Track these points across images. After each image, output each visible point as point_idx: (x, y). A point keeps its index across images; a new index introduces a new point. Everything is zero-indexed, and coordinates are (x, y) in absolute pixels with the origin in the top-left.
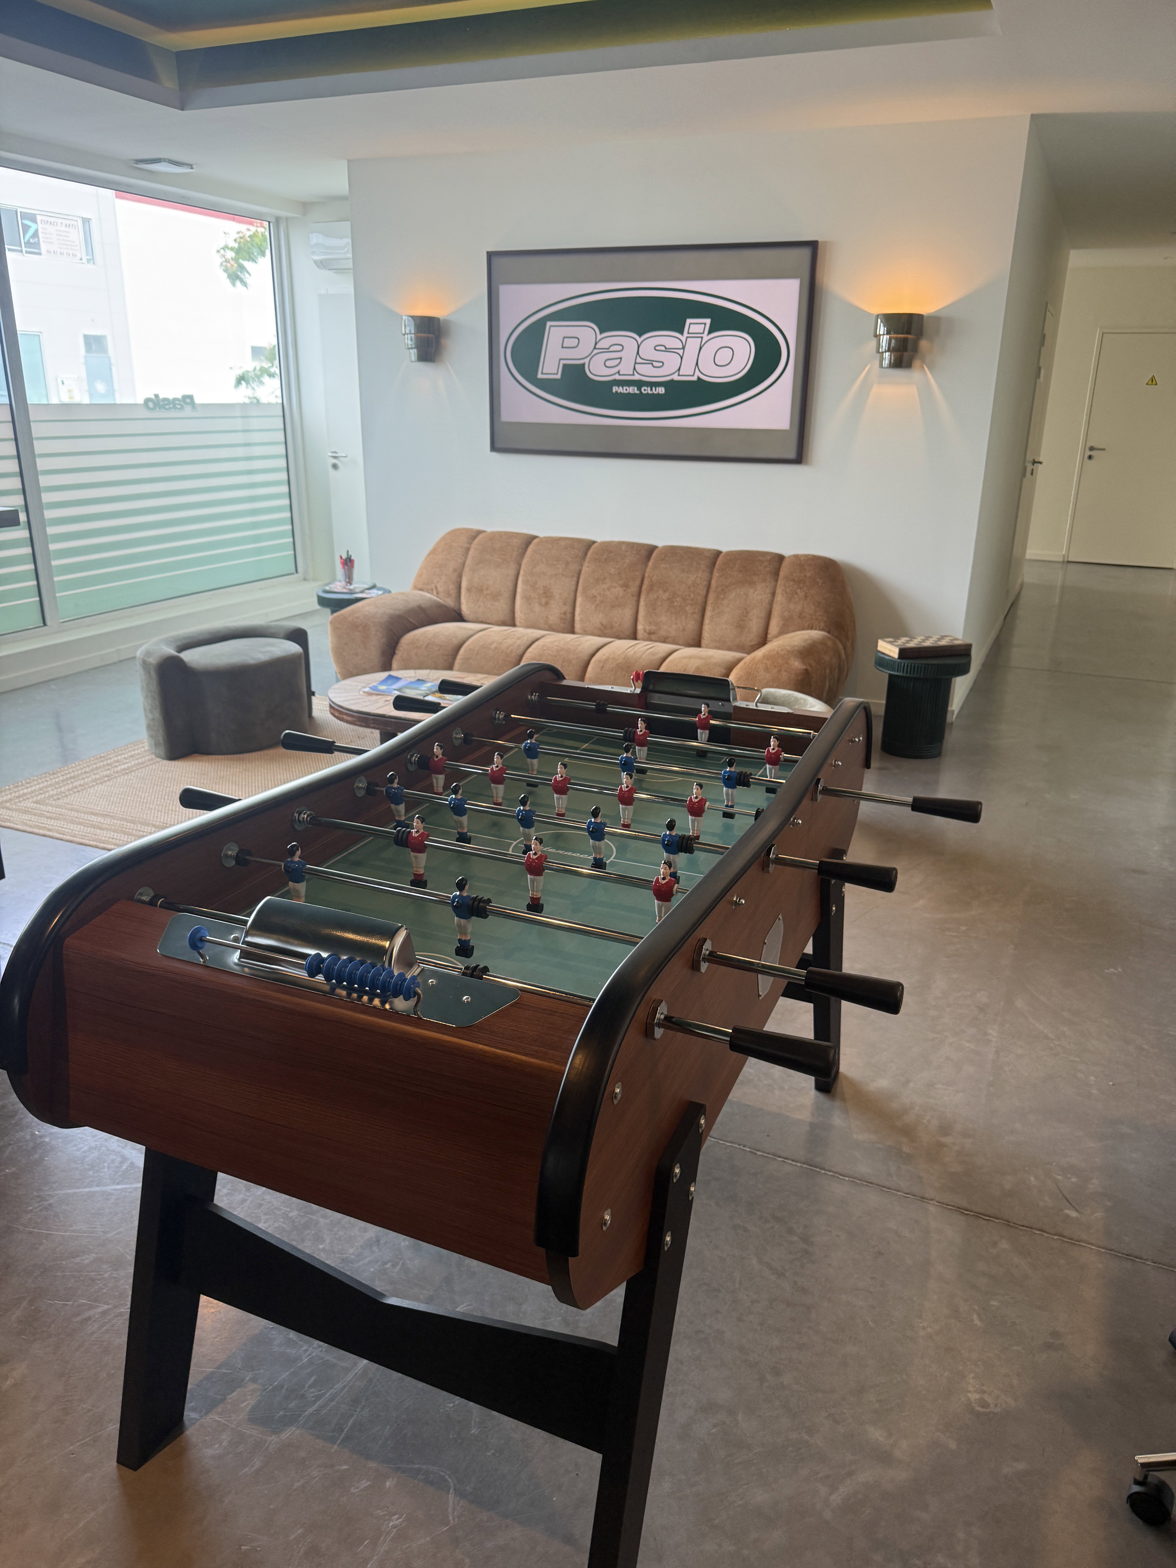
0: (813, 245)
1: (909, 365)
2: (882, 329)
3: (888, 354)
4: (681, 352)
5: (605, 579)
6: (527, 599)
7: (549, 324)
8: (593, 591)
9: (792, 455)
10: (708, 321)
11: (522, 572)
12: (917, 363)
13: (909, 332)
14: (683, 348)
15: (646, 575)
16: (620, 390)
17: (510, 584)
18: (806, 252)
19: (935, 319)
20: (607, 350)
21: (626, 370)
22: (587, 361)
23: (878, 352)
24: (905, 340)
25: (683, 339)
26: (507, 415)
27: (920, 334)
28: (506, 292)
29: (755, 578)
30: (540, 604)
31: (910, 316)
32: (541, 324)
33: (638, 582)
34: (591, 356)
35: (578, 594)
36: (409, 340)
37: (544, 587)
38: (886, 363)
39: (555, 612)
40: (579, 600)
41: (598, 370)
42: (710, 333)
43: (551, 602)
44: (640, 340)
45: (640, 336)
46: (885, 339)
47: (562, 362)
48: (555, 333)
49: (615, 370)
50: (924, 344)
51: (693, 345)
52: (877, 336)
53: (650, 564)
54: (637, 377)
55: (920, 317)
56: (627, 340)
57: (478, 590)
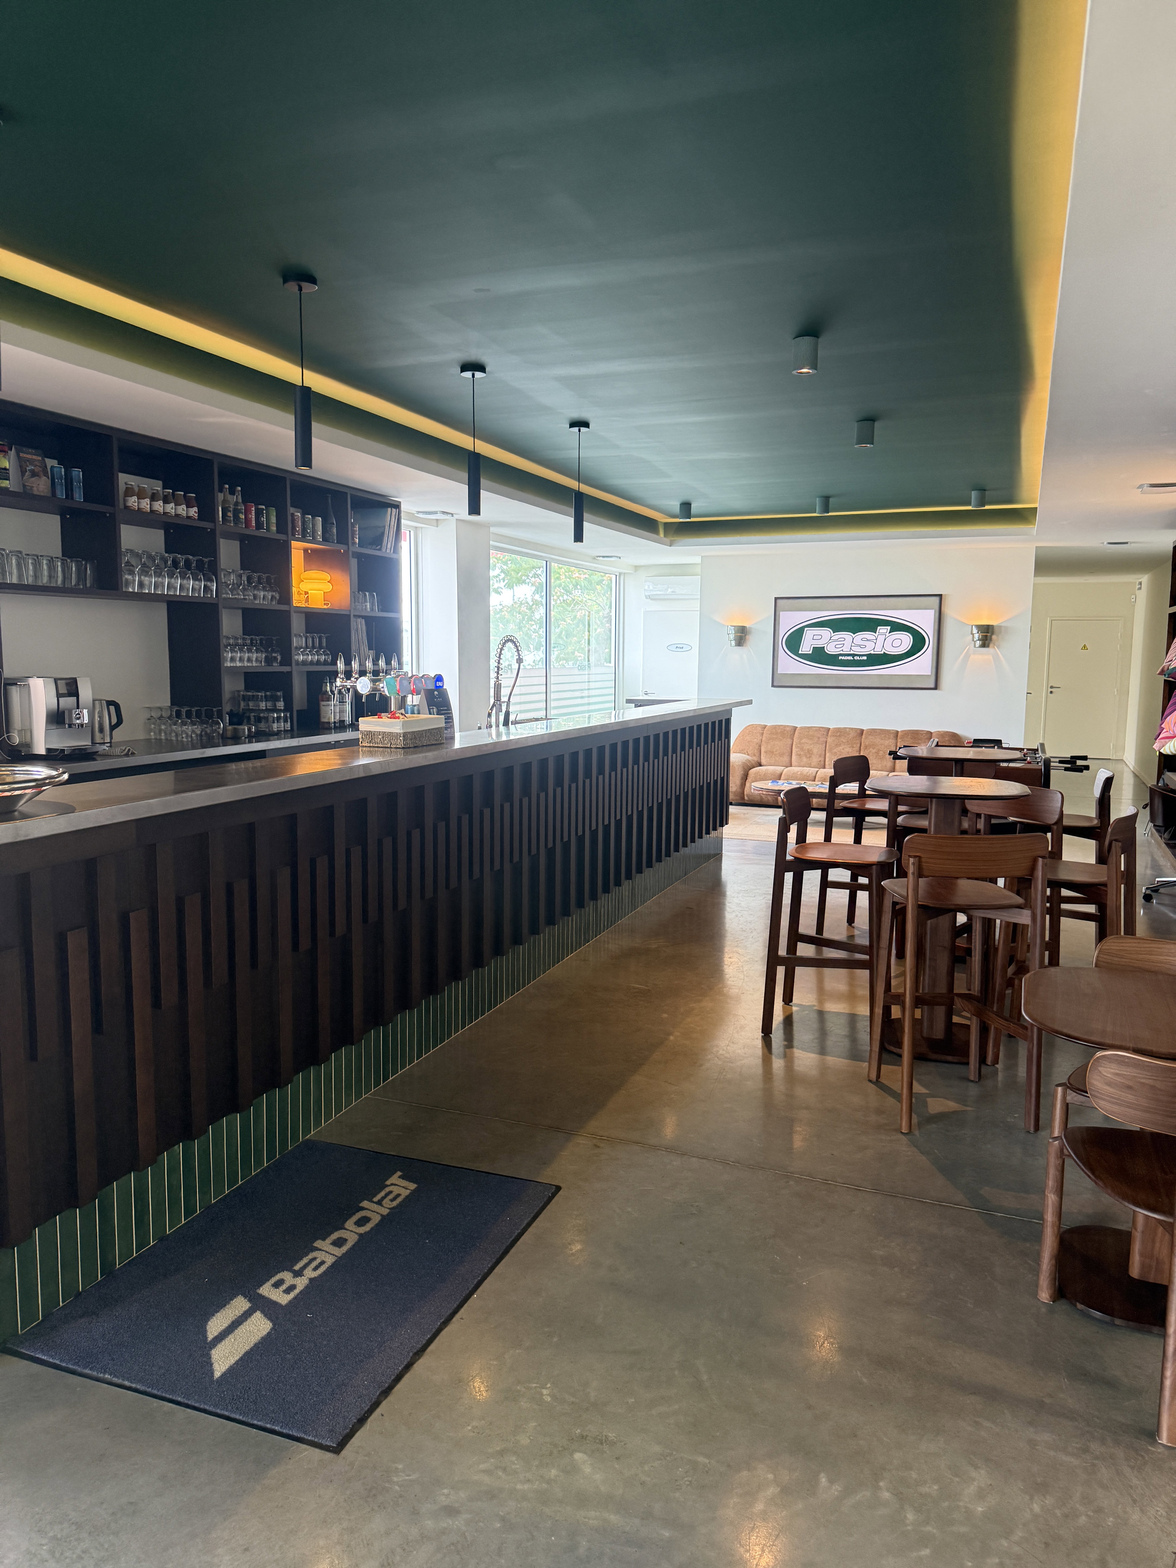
0: (940, 596)
1: (988, 646)
2: (975, 631)
3: (978, 642)
4: (875, 641)
5: (840, 744)
6: (799, 755)
7: (806, 629)
8: (835, 750)
9: (932, 686)
10: (889, 628)
11: (794, 743)
12: (991, 645)
13: (988, 633)
14: (876, 639)
15: (862, 742)
16: (843, 658)
17: (789, 749)
18: (937, 599)
19: (1000, 627)
20: (837, 640)
21: (846, 650)
22: (826, 645)
23: (973, 640)
24: (986, 636)
25: (876, 636)
26: (780, 670)
27: (993, 633)
28: (782, 615)
29: (920, 741)
30: (807, 758)
31: (988, 626)
32: (802, 629)
33: (859, 745)
34: (828, 643)
35: (827, 752)
36: (732, 637)
37: (808, 749)
38: (977, 645)
39: (815, 760)
40: (828, 755)
41: (831, 650)
42: (890, 633)
43: (813, 756)
44: (854, 636)
45: (854, 634)
46: (976, 636)
47: (812, 646)
48: (809, 634)
49: (841, 649)
50: (994, 637)
51: (881, 638)
52: (973, 634)
53: (863, 736)
54: (852, 652)
55: (992, 626)
56: (847, 636)
57: (770, 753)
